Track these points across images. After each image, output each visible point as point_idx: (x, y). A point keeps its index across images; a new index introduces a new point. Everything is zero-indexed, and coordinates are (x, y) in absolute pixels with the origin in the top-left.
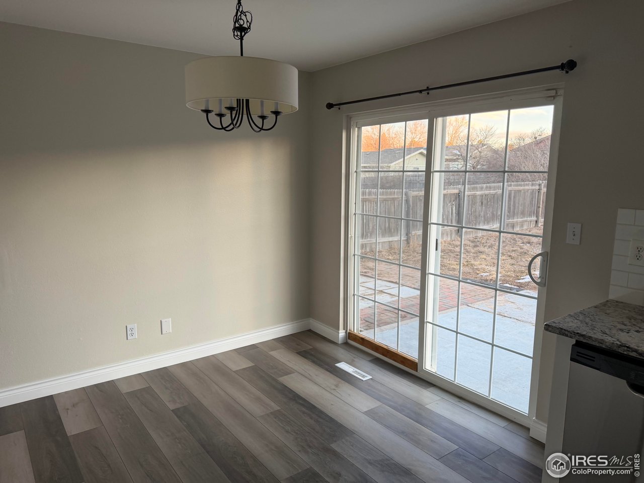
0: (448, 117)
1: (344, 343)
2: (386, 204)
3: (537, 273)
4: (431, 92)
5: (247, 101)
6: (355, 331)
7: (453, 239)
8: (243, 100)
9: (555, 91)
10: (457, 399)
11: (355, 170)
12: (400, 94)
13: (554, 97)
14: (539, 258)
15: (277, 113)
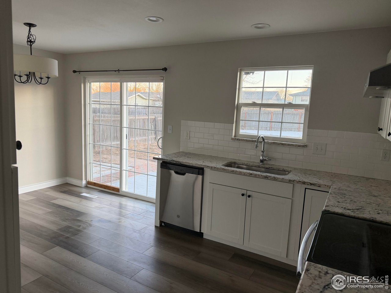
0: (128, 83)
1: (85, 187)
2: (114, 123)
3: (160, 145)
4: (120, 72)
5: (34, 73)
6: (91, 181)
7: (153, 143)
8: (32, 72)
9: (163, 78)
10: (135, 199)
11: (89, 103)
12: (107, 71)
13: (163, 80)
14: (161, 139)
15: (48, 78)
